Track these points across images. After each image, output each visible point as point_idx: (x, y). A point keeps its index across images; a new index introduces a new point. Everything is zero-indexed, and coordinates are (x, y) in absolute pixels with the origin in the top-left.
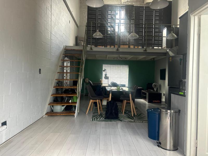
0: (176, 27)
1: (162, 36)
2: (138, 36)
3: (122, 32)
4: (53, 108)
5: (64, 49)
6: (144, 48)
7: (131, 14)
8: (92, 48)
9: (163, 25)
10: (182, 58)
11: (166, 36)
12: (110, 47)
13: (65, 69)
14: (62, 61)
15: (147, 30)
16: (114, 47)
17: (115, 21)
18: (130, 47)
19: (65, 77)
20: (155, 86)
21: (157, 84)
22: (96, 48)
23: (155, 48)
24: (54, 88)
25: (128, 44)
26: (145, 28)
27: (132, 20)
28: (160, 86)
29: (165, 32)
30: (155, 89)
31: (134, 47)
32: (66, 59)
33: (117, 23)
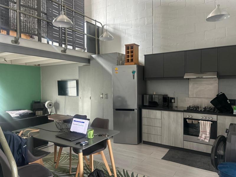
16: (8, 34)
18: (41, 41)
20: (50, 105)
23: (76, 49)
25: (36, 33)
28: (57, 104)
30: (50, 111)
31: (48, 43)
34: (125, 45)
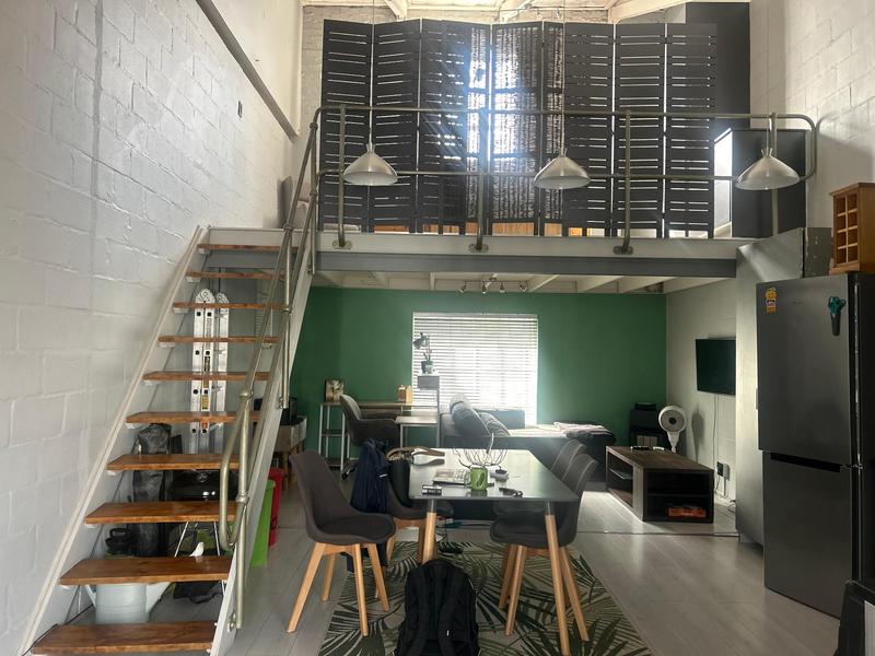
0: (781, 128)
1: (709, 176)
2: (584, 174)
3: (500, 156)
4: (93, 596)
5: (200, 246)
6: (615, 234)
7: (546, 65)
8: (347, 238)
9: (712, 119)
10: (845, 297)
11: (730, 174)
12: (441, 232)
13: (197, 353)
14: (177, 310)
15: (633, 143)
16: (462, 232)
17: (465, 101)
18: (542, 234)
19: (196, 392)
20: (673, 421)
21: (679, 410)
22: (368, 236)
23: (673, 234)
24: (109, 469)
25: (531, 214)
26: (620, 133)
27: (550, 96)
28: (698, 421)
29: (723, 151)
30: (673, 438)
31: (565, 233)
32: (206, 296)
33: (475, 111)
34: (831, 194)
